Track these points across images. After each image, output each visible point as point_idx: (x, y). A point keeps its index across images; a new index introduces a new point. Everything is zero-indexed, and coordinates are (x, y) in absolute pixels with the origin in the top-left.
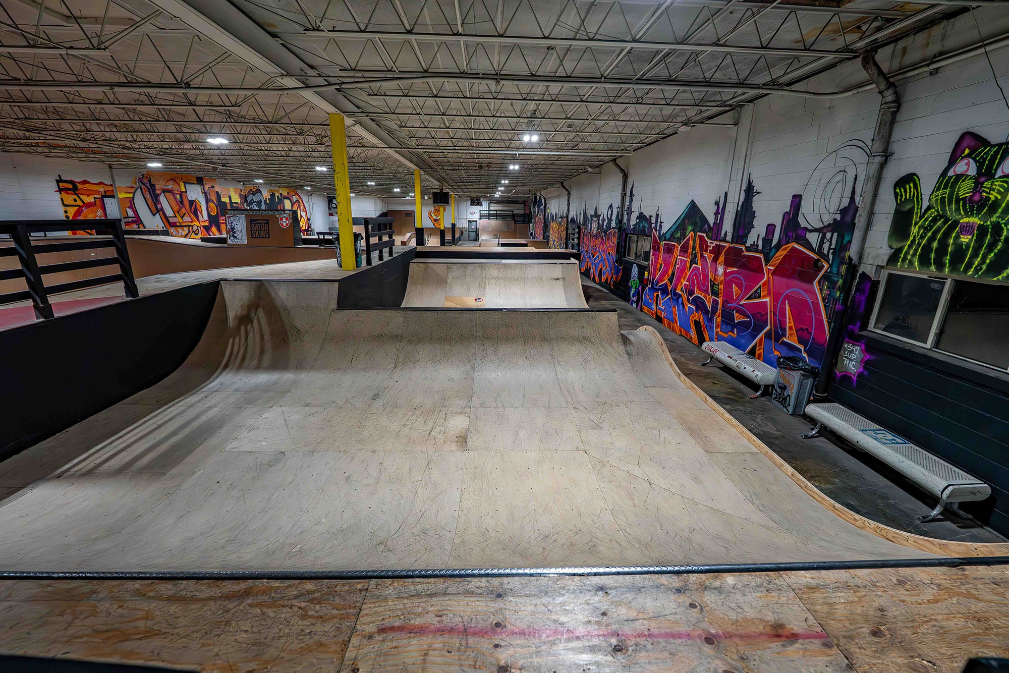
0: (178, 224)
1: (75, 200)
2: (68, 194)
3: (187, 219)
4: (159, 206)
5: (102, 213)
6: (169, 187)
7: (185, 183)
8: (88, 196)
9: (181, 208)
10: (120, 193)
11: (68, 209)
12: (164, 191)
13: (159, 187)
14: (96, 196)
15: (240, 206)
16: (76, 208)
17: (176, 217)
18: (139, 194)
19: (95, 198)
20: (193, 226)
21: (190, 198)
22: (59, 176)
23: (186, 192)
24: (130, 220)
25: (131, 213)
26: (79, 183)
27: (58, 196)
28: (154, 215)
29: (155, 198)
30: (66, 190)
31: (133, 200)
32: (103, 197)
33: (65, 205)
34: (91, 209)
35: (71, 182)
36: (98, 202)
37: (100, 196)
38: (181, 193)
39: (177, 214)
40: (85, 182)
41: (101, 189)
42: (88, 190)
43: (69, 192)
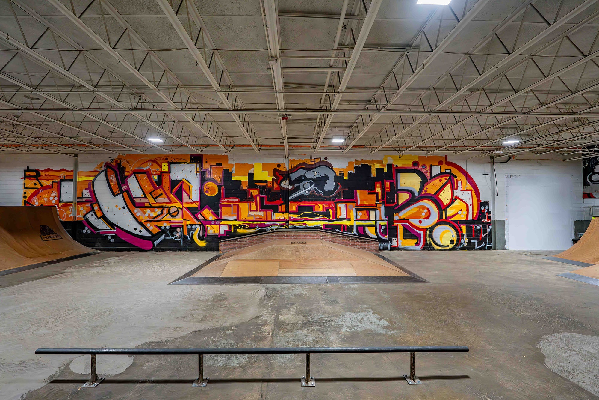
0: (146, 205)
1: (35, 184)
2: (31, 180)
3: (163, 200)
4: (124, 187)
5: (57, 194)
6: (145, 169)
7: (170, 164)
8: (47, 180)
9: (156, 189)
10: (80, 176)
11: (27, 191)
12: (135, 173)
13: (129, 169)
14: (55, 180)
15: (269, 185)
16: (35, 190)
17: (145, 197)
18: (102, 177)
19: (53, 182)
20: (170, 208)
21: (174, 177)
22: (28, 167)
23: (169, 172)
24: (84, 200)
25: (87, 194)
26: (42, 171)
27: (23, 181)
28: (115, 196)
29: (122, 180)
30: (30, 177)
31: (93, 183)
32: (61, 180)
33: (25, 188)
34: (47, 191)
35: (37, 171)
36: (56, 186)
37: (59, 180)
38: (161, 175)
39: (148, 195)
40: (49, 170)
41: (62, 175)
42: (50, 176)
43: (32, 178)
